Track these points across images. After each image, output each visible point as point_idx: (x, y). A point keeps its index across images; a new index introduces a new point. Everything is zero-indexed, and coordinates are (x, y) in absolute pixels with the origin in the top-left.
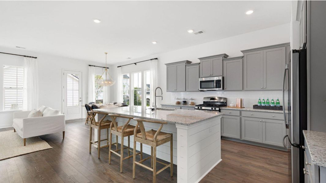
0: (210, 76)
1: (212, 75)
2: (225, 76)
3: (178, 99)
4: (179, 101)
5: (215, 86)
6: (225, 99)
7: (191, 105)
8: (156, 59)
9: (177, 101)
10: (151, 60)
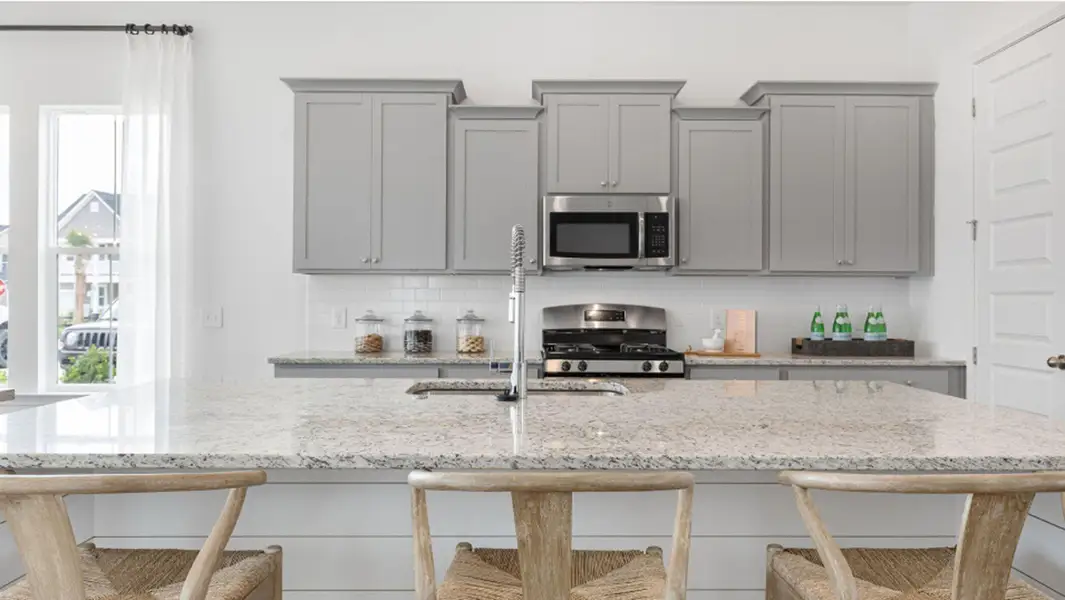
0: (605, 191)
1: (615, 185)
2: (683, 195)
3: (371, 319)
4: (378, 330)
5: (641, 248)
6: (660, 313)
7: (470, 352)
8: (183, 31)
9: (362, 331)
10: (130, 28)
